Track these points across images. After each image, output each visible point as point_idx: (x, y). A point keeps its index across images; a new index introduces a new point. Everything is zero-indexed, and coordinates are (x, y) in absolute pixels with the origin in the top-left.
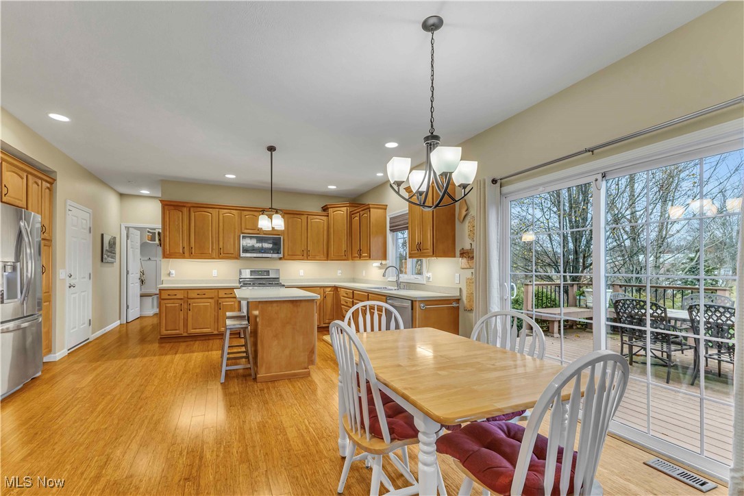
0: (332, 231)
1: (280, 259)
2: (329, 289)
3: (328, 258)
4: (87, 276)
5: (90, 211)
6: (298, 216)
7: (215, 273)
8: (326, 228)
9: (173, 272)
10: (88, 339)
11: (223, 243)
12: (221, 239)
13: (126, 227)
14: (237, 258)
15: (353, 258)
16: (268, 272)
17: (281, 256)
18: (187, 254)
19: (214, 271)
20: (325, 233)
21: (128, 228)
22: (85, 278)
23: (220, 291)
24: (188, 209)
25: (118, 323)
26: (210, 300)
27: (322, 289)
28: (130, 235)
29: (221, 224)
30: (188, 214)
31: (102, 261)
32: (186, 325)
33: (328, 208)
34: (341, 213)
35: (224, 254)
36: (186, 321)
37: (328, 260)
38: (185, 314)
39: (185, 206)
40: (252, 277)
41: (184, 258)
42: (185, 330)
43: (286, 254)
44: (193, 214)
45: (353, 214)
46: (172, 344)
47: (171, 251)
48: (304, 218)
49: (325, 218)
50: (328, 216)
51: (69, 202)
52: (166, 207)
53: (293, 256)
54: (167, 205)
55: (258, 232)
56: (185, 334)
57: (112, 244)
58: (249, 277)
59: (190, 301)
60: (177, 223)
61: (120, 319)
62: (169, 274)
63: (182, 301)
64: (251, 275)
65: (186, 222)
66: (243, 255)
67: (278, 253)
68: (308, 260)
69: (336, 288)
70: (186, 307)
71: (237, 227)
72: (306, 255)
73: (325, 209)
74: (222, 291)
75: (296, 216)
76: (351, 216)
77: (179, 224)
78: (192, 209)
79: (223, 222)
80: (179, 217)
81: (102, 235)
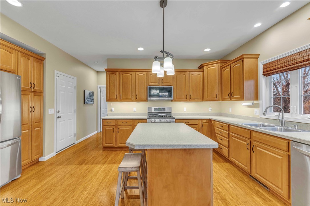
0: (206, 81)
1: (172, 100)
2: (205, 121)
3: (203, 99)
4: (73, 111)
5: (76, 78)
6: (183, 73)
7: (134, 109)
8: (202, 80)
9: (113, 109)
10: (74, 143)
11: (138, 92)
12: (137, 89)
13: (100, 87)
14: (146, 101)
15: (223, 99)
16: (164, 109)
17: (172, 99)
18: (118, 99)
19: (134, 108)
20: (201, 83)
21: (100, 88)
22: (71, 112)
23: (135, 121)
24: (119, 73)
25: (96, 132)
26: (129, 126)
27: (200, 121)
28: (102, 91)
29: (137, 81)
30: (119, 75)
31: (84, 103)
32: (116, 141)
33: (203, 67)
34: (213, 68)
35: (138, 98)
36: (116, 138)
37: (203, 101)
38: (116, 134)
39: (117, 71)
40: (155, 112)
41: (117, 101)
42: (116, 144)
43: (175, 97)
44: (121, 75)
45: (222, 68)
46: (109, 151)
47: (110, 97)
48: (187, 74)
49: (201, 73)
50: (203, 72)
51: (56, 72)
52: (108, 72)
53: (180, 99)
54: (108, 71)
55: (158, 84)
56: (116, 146)
57: (91, 95)
58: (154, 112)
59: (119, 127)
60: (113, 81)
61: (97, 130)
62: (111, 110)
63: (114, 126)
64: (154, 110)
65: (118, 80)
66: (149, 98)
67: (170, 97)
68: (189, 101)
69: (210, 121)
70: (116, 130)
71: (146, 82)
72: (188, 98)
73: (201, 67)
74: (136, 121)
75: (181, 73)
76: (221, 69)
77: (114, 82)
78: (121, 73)
79: (138, 79)
80: (114, 78)
81: (84, 90)
